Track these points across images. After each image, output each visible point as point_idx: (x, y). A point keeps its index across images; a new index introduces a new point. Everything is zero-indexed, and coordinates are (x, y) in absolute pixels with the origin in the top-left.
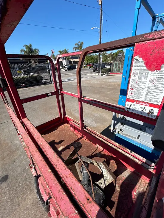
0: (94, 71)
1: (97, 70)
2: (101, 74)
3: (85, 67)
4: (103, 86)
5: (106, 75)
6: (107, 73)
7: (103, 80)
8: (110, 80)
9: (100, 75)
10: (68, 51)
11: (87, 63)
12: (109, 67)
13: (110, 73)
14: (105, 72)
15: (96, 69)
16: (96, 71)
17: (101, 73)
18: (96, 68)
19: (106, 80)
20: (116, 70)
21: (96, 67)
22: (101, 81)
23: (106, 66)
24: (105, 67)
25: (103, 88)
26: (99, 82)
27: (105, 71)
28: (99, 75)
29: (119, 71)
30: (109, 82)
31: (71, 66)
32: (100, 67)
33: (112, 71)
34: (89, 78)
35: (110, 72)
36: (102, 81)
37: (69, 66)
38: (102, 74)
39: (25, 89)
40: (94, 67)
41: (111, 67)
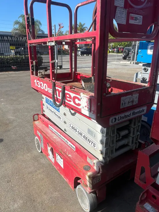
2: (135, 61)
3: (109, 52)
9: (133, 63)
10: (84, 26)
11: (113, 46)
18: (128, 53)
28: (132, 63)
31: (86, 49)
34: (114, 66)
37: (84, 49)
39: (16, 72)
40: (125, 51)
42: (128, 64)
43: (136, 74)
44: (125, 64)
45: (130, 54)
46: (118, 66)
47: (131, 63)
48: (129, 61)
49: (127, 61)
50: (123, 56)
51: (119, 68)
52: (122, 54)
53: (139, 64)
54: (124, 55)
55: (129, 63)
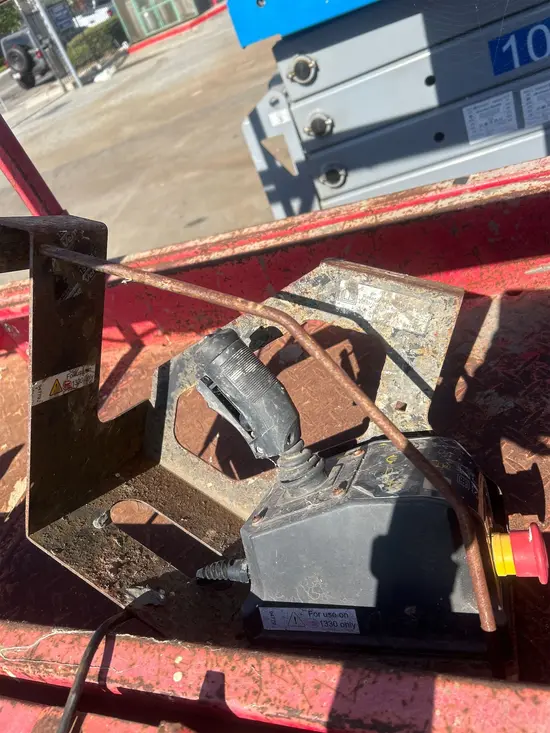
0: (28, 82)
1: (40, 63)
4: (128, 131)
5: (112, 69)
6: (109, 57)
7: (113, 102)
8: (154, 85)
9: (75, 84)
12: (101, 16)
13: (126, 53)
14: (97, 58)
15: (31, 63)
16: (38, 78)
17: (77, 68)
19: (127, 95)
20: (152, 14)
21: (26, 48)
22: (101, 114)
23: (81, 21)
24: (82, 29)
25: (133, 139)
26: (92, 126)
27: (93, 50)
28: (69, 86)
29: (171, 17)
30: (152, 98)
32: (47, 35)
33: (134, 32)
35: (125, 46)
36: (108, 111)
38: (83, 73)
40: (12, 56)
41: (111, 12)
42: (58, 98)
43: (247, 123)
44: (49, 102)
45: (36, 58)
46: (32, 125)
47: (66, 91)
48: (55, 87)
49: (46, 87)
50: (17, 76)
51: (41, 129)
52: (9, 70)
53: (98, 78)
54: (17, 72)
55: (59, 91)
